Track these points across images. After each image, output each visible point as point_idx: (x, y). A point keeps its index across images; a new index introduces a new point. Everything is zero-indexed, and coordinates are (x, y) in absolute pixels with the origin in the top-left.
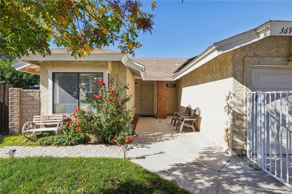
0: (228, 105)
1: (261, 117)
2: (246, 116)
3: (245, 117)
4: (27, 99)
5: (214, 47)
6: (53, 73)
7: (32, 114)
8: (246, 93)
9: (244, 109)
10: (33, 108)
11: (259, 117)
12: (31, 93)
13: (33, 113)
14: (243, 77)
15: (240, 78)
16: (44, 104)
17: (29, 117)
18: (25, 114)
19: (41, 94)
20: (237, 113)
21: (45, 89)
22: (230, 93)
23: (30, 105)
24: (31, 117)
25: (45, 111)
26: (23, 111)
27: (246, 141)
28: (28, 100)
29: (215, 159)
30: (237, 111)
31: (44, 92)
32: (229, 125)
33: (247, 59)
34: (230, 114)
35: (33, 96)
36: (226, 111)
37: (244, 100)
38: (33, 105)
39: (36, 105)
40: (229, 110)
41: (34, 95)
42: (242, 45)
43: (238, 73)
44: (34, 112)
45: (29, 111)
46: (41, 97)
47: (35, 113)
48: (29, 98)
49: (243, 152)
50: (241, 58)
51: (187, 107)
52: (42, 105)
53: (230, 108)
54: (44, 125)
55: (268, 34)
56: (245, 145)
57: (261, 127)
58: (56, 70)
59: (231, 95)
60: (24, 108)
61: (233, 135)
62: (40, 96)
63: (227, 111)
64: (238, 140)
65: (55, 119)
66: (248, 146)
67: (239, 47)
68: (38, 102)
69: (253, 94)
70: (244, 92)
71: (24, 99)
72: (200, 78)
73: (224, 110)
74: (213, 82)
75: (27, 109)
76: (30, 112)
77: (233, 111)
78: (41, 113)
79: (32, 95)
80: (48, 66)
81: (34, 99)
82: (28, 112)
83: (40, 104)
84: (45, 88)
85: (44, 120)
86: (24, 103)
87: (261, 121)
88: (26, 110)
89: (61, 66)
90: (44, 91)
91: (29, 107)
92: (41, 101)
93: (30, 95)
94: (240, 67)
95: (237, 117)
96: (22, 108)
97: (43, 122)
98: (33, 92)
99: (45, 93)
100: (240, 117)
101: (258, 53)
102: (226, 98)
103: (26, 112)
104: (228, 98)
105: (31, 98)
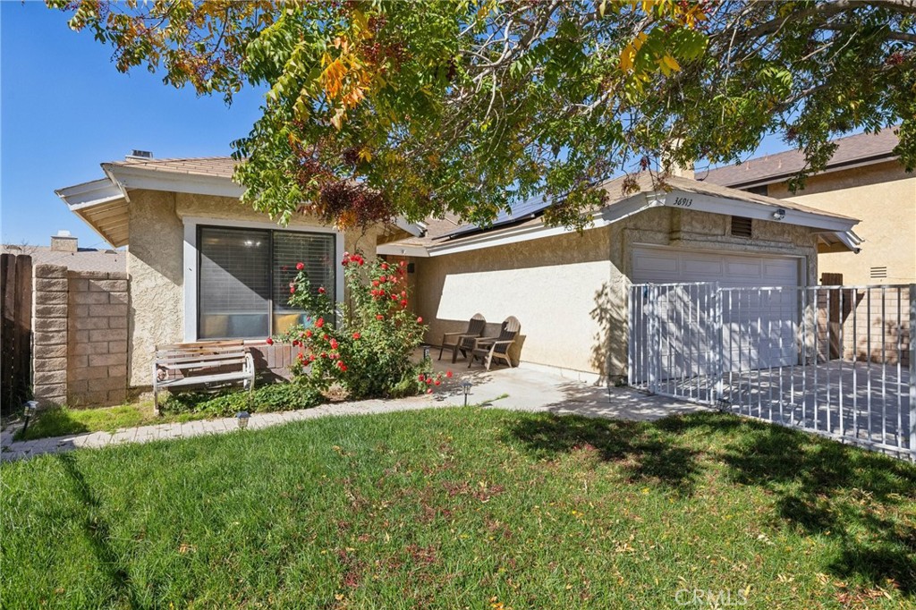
0: (600, 306)
1: (654, 320)
2: (627, 323)
3: (625, 325)
4: (91, 299)
5: (601, 214)
6: (197, 225)
7: (106, 343)
8: (626, 288)
9: (624, 312)
10: (109, 328)
11: (651, 321)
12: (102, 282)
13: (109, 342)
14: (622, 261)
15: (618, 262)
16: (143, 314)
17: (97, 354)
18: (83, 345)
19: (133, 284)
20: (615, 319)
21: (148, 271)
22: (604, 287)
23: (99, 317)
24: (102, 354)
25: (146, 334)
26: (78, 337)
27: (627, 361)
28: (94, 302)
29: (590, 393)
30: (615, 315)
31: (144, 279)
32: (603, 338)
33: (627, 232)
34: (604, 321)
35: (109, 289)
36: (594, 318)
37: (624, 297)
38: (109, 317)
39: (118, 317)
40: (603, 315)
41: (113, 286)
42: (631, 214)
43: (617, 255)
44: (111, 338)
45: (96, 336)
46: (133, 295)
47: (116, 341)
48: (95, 296)
49: (622, 380)
50: (619, 230)
51: (472, 320)
52: (136, 319)
53: (604, 310)
54: (181, 370)
55: (663, 202)
56: (625, 370)
57: (653, 335)
58: (207, 219)
59: (608, 290)
60: (79, 326)
61: (610, 355)
62: (128, 289)
63: (597, 318)
64: (615, 361)
65: (215, 353)
66: (630, 369)
67: (627, 216)
68: (124, 308)
69: (634, 288)
70: (623, 286)
71: (80, 299)
72: (520, 257)
73: (591, 316)
74: (561, 266)
75: (89, 330)
76: (100, 338)
77: (611, 315)
78: (134, 343)
79: (105, 289)
80: (188, 207)
81: (111, 299)
82: (94, 339)
83: (130, 314)
84: (147, 266)
85: (189, 356)
86: (79, 311)
87: (653, 326)
88: (87, 332)
89: (228, 210)
90: (142, 275)
91: (95, 324)
92: (134, 305)
93: (99, 287)
94: (618, 245)
95: (615, 325)
96: (74, 326)
97: (178, 363)
98: (108, 279)
99: (146, 281)
100: (618, 324)
101: (639, 225)
102: (595, 295)
103: (86, 341)
104: (599, 296)
105: (104, 298)
